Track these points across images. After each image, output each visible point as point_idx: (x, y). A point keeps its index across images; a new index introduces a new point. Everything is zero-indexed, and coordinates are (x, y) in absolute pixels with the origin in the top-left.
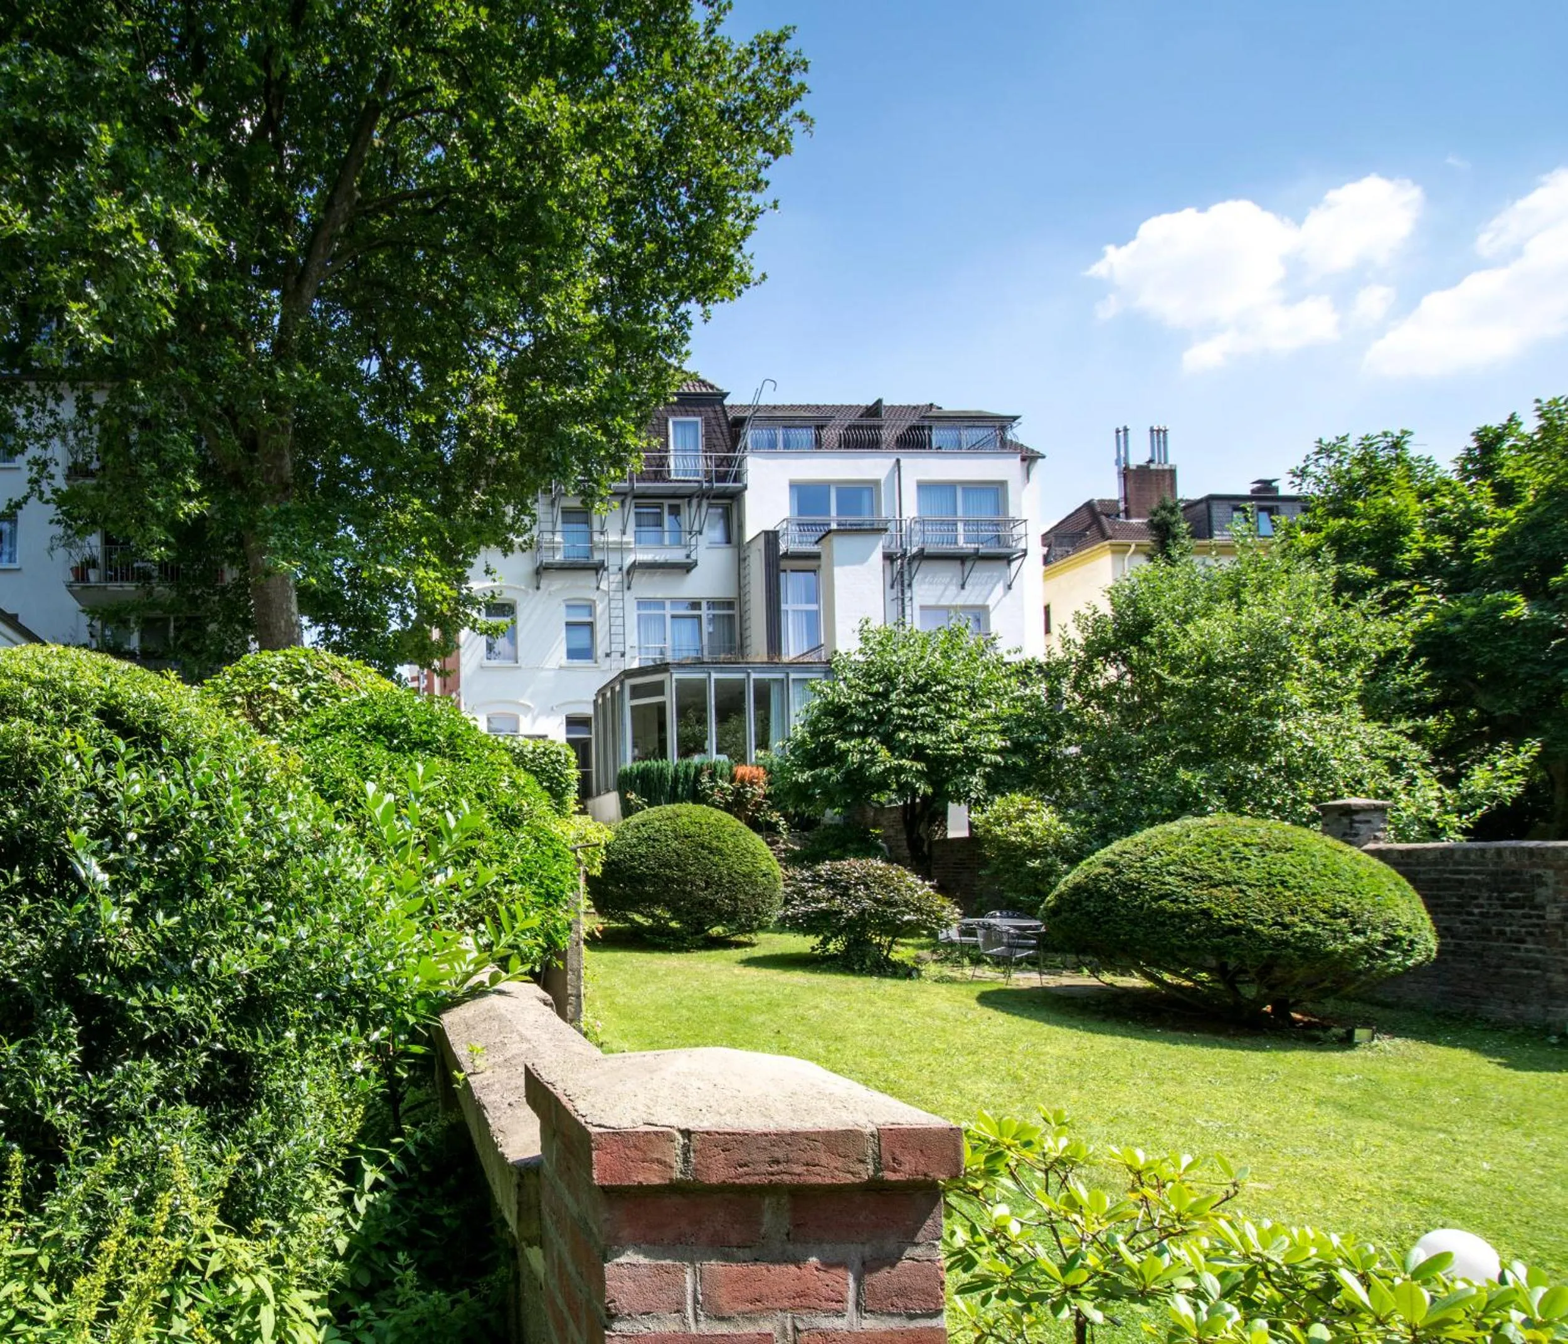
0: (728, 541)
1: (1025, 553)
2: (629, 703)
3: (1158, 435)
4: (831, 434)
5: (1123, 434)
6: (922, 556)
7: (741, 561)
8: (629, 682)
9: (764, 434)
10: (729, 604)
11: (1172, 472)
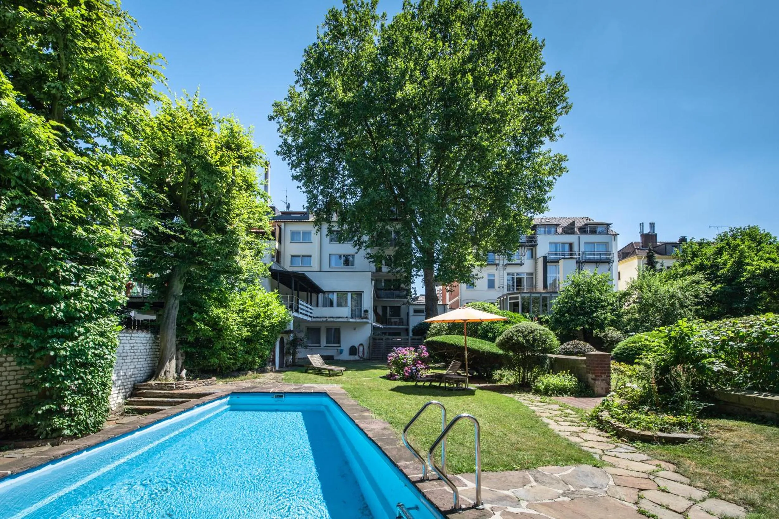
0: (532, 257)
1: (613, 262)
2: (509, 301)
3: (652, 225)
4: (560, 230)
5: (642, 225)
6: (585, 262)
7: (536, 263)
8: (509, 296)
9: (542, 229)
10: (532, 274)
11: (656, 235)
